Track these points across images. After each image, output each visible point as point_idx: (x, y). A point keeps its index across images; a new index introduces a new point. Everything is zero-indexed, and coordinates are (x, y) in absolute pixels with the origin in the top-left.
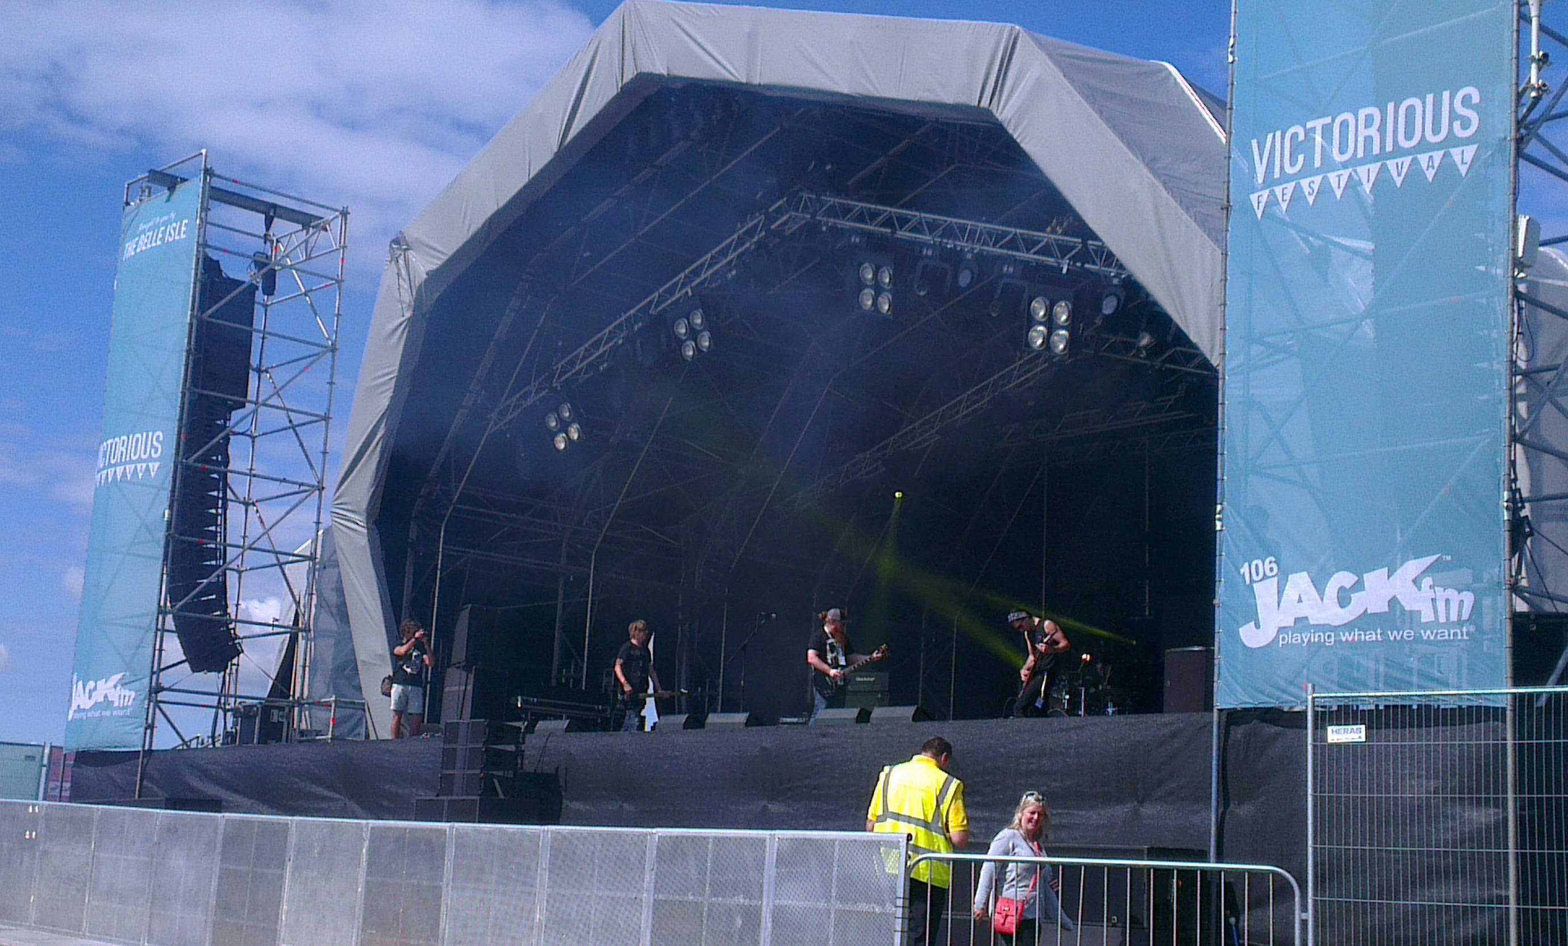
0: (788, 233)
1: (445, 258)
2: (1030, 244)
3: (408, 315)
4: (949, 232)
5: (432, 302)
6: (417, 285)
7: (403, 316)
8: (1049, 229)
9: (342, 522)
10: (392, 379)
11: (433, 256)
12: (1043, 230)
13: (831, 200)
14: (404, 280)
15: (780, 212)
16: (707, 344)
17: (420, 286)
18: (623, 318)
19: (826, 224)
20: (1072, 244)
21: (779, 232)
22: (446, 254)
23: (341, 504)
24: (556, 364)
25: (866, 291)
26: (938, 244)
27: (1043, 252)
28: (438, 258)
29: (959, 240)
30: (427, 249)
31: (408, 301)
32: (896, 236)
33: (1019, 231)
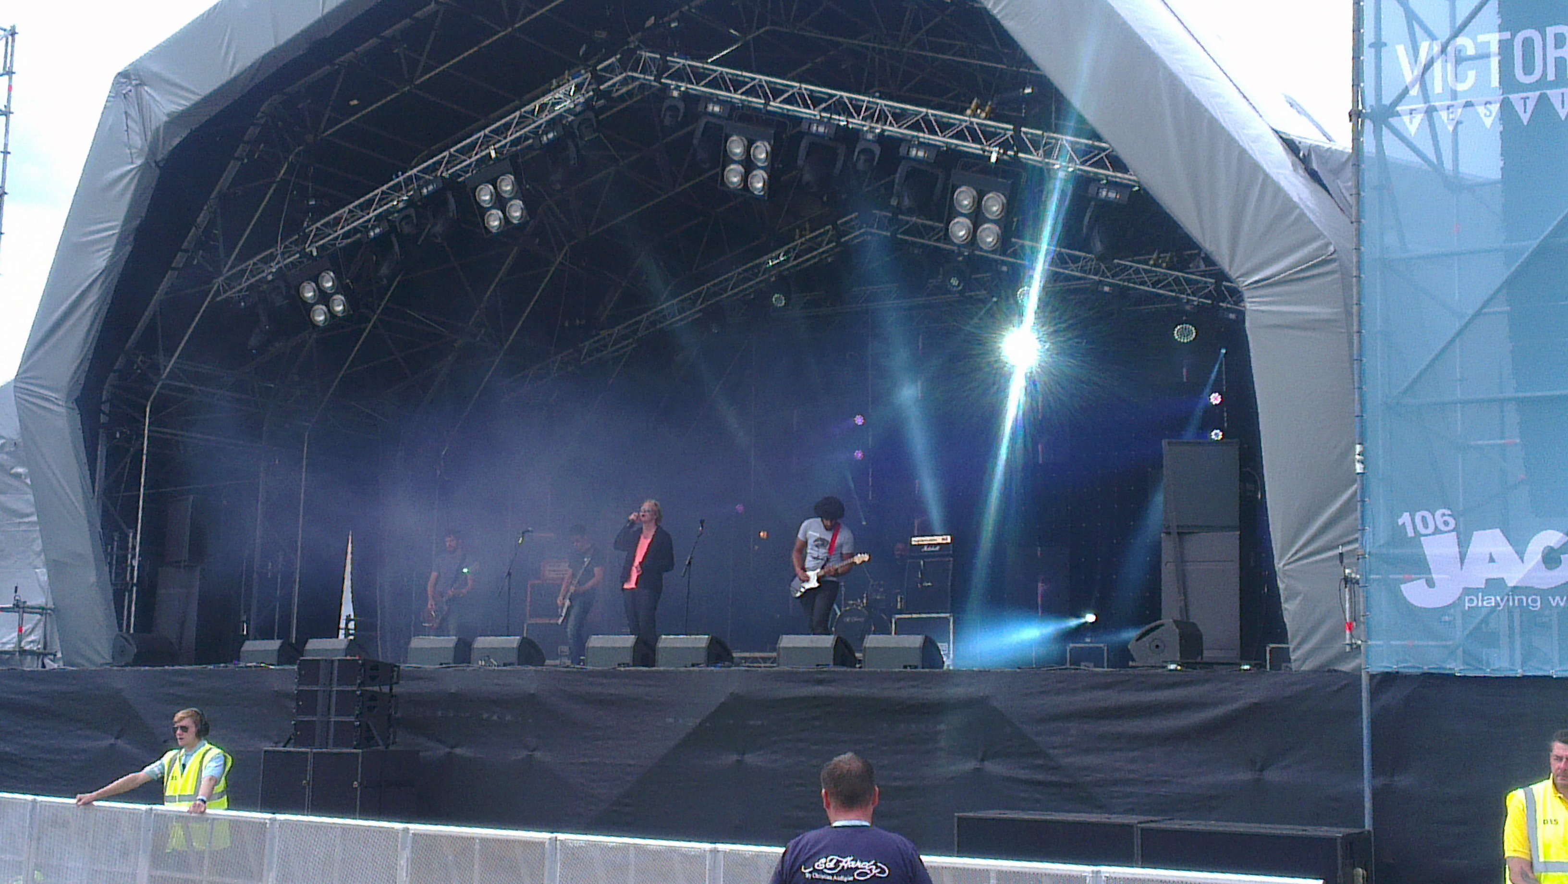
0: (615, 95)
1: (196, 98)
2: (945, 127)
3: (139, 162)
4: (840, 107)
5: (170, 148)
6: (153, 127)
7: (132, 163)
8: (969, 112)
9: (30, 399)
10: (114, 234)
11: (181, 97)
12: (962, 113)
13: (678, 62)
14: (133, 119)
15: (610, 69)
16: (518, 214)
17: (158, 129)
18: (401, 178)
19: (678, 88)
20: (993, 130)
21: (607, 94)
22: (198, 94)
23: (30, 378)
24: (308, 226)
25: (732, 166)
26: (826, 120)
27: (960, 136)
28: (185, 99)
29: (854, 118)
30: (168, 87)
31: (139, 146)
32: (769, 108)
33: (930, 111)
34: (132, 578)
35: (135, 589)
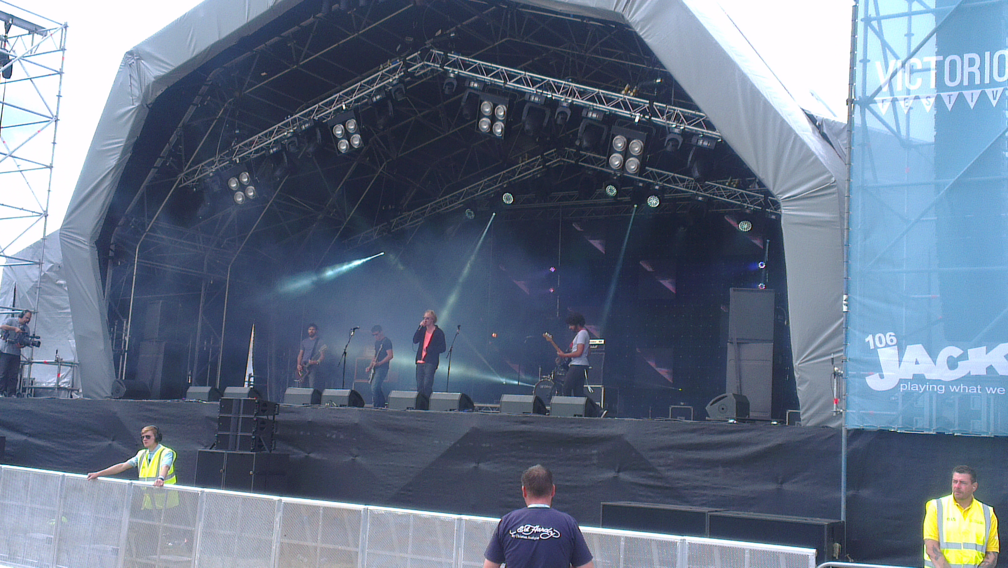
0: (417, 75)
1: (171, 68)
2: (609, 100)
3: (137, 104)
4: (548, 87)
5: (156, 97)
6: (146, 84)
7: (133, 104)
8: (623, 92)
9: (69, 240)
10: (121, 146)
11: (163, 67)
12: (619, 92)
13: (453, 56)
14: (135, 80)
15: (414, 60)
16: (357, 143)
17: (148, 86)
18: (290, 119)
19: (453, 72)
20: (637, 103)
21: (412, 74)
22: (173, 66)
23: (69, 228)
24: (235, 145)
25: (484, 119)
26: (539, 94)
27: (618, 106)
28: (167, 69)
29: (556, 93)
30: (156, 61)
31: (137, 95)
32: (506, 86)
33: (601, 91)
34: (125, 347)
35: (126, 354)
